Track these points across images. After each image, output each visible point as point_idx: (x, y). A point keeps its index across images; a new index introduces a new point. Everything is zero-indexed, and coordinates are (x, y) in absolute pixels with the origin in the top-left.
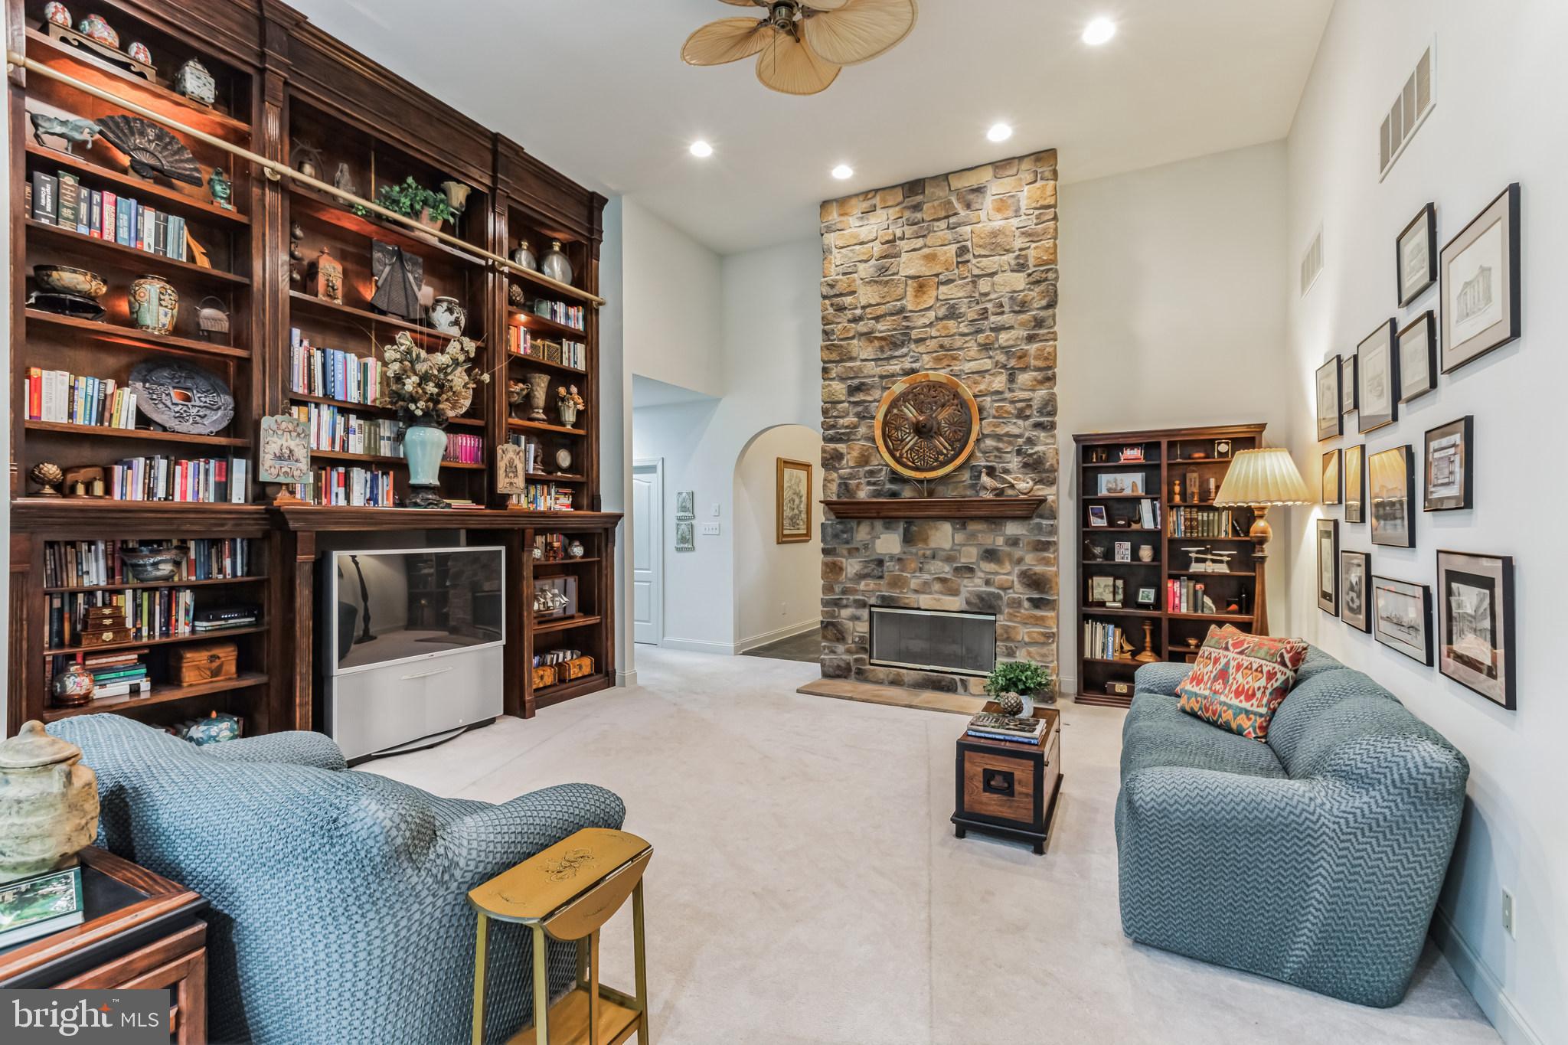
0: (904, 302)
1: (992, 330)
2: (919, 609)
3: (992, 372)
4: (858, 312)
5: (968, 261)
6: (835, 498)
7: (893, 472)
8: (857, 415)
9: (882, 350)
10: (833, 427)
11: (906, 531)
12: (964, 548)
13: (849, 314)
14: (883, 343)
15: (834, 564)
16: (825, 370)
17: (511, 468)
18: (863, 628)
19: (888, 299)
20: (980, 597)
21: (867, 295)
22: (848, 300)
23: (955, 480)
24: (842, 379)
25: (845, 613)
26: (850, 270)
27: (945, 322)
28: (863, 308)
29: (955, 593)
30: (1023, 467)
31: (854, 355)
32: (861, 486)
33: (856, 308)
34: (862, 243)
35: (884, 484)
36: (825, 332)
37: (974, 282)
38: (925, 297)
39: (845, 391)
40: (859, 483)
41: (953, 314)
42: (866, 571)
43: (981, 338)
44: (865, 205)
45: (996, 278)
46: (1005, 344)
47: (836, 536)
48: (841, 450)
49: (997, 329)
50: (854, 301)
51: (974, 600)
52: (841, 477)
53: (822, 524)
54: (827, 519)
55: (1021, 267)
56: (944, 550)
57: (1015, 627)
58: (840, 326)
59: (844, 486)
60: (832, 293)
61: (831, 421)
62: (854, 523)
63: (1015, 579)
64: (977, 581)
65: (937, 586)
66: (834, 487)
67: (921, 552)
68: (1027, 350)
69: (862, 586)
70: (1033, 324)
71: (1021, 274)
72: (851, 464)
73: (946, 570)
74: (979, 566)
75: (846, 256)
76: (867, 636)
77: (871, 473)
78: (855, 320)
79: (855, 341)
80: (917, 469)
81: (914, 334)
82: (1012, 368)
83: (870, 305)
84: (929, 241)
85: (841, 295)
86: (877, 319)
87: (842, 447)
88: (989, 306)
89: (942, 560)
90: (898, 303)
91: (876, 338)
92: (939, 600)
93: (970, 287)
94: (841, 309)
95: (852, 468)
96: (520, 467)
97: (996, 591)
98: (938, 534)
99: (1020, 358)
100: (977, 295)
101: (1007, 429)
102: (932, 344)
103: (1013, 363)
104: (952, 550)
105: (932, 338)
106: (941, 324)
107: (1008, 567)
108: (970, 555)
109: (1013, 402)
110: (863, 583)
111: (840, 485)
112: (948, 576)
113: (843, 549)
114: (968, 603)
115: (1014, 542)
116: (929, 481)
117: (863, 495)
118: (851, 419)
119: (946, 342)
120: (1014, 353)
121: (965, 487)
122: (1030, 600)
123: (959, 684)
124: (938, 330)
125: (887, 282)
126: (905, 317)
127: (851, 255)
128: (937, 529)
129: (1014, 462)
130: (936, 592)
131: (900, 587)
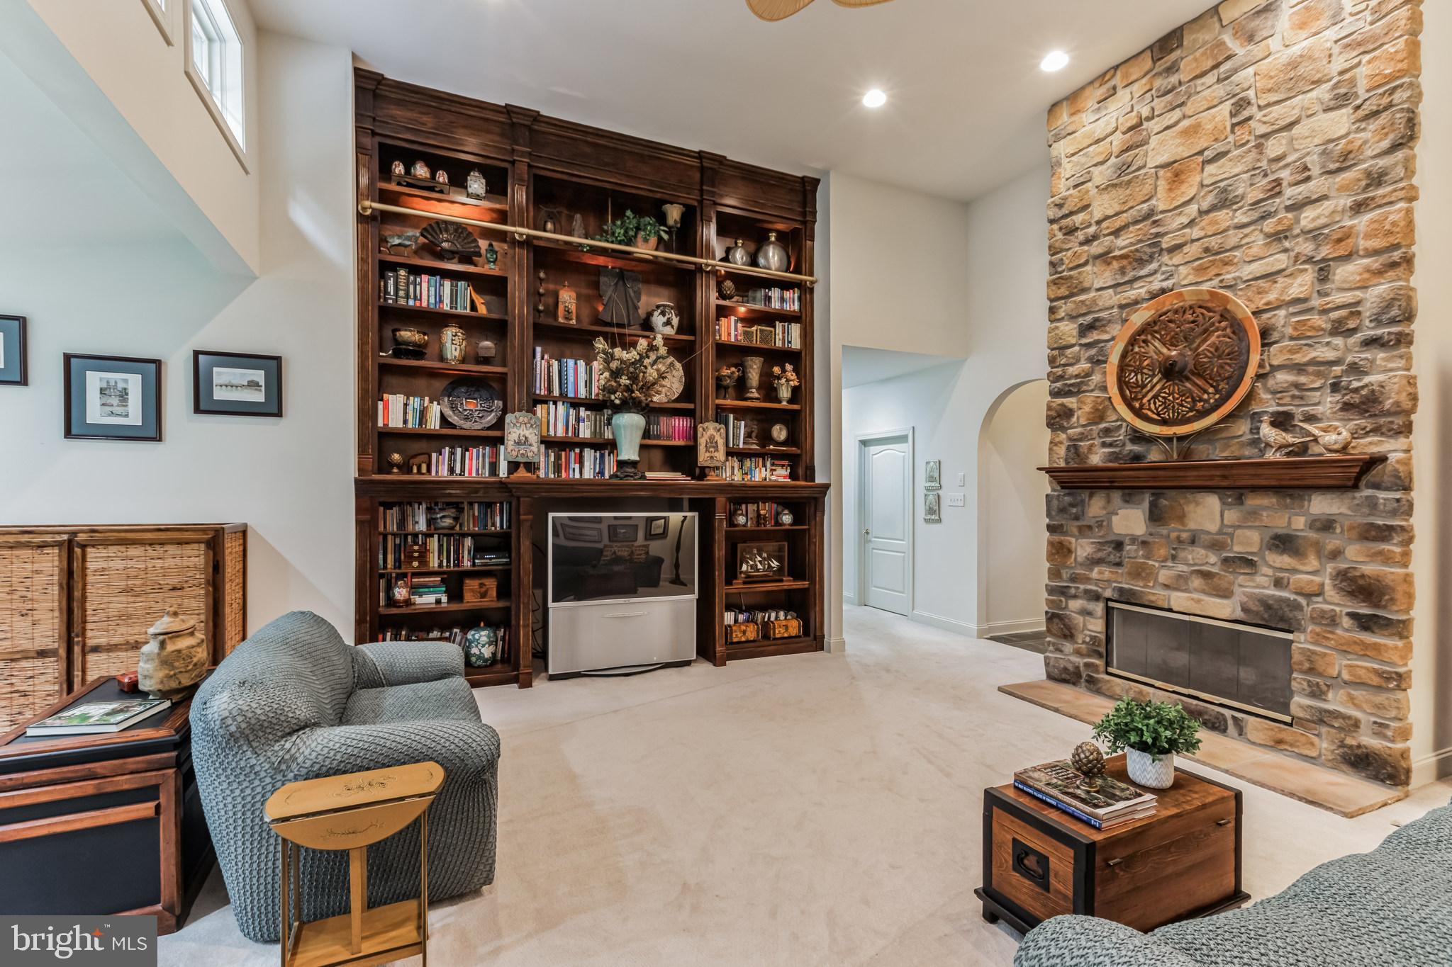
0: (1153, 202)
1: (1288, 209)
2: (1170, 610)
3: (1287, 272)
4: (1092, 230)
5: (1249, 118)
6: (1062, 464)
7: (1135, 430)
8: (1090, 359)
9: (1122, 271)
10: (1061, 377)
11: (1153, 505)
12: (1238, 532)
13: (1080, 236)
14: (1125, 262)
15: (1061, 543)
16: (1052, 310)
17: (712, 444)
18: (1096, 626)
19: (1130, 204)
20: (1265, 603)
21: (1103, 206)
22: (1078, 219)
23: (1223, 435)
24: (1072, 318)
25: (1075, 605)
26: (1082, 180)
27: (1212, 215)
28: (1099, 222)
29: (1226, 594)
30: (1342, 409)
31: (1086, 284)
32: (1094, 449)
33: (1089, 225)
34: (1098, 141)
35: (1124, 445)
36: (1052, 264)
37: (1259, 147)
38: (1184, 188)
39: (1075, 333)
40: (1092, 445)
41: (1225, 201)
42: (1100, 555)
43: (1269, 225)
44: (1100, 92)
45: (1296, 130)
46: (1311, 226)
47: (1062, 510)
48: (1070, 406)
49: (1296, 207)
50: (1087, 217)
51: (1254, 607)
52: (1070, 439)
53: (1047, 496)
54: (1053, 490)
55: (1341, 100)
56: (1208, 533)
57: (1325, 655)
58: (1070, 253)
59: (1074, 449)
60: (1060, 214)
61: (1059, 371)
62: (1085, 495)
63: (1327, 581)
64: (1260, 579)
65: (1196, 582)
66: (1062, 451)
67: (1174, 535)
68: (1351, 227)
69: (1095, 574)
70: (1364, 183)
71: (1344, 111)
72: (1083, 421)
73: (1212, 560)
74: (1263, 558)
75: (1077, 164)
76: (1103, 637)
77: (1107, 431)
78: (1088, 241)
79: (1088, 268)
80: (1164, 422)
81: (1166, 242)
82: (1324, 260)
83: (1107, 218)
84: (1188, 109)
85: (1071, 213)
86: (1116, 233)
87: (1071, 402)
88: (1285, 174)
89: (1205, 547)
90: (1145, 206)
91: (1114, 257)
92: (1199, 601)
93: (1253, 155)
94: (1071, 231)
95: (1083, 426)
96: (721, 442)
97: (1292, 597)
98: (1200, 510)
99: (1340, 241)
100: (1264, 164)
101: (1313, 354)
102: (1193, 250)
103: (1325, 251)
104: (1220, 532)
105: (1193, 241)
106: (1207, 218)
107: (1313, 562)
108: (1248, 541)
109: (1324, 312)
110: (1096, 570)
111: (1068, 448)
112: (1214, 570)
113: (1073, 527)
114: (1245, 609)
115: (1327, 525)
116: (1181, 439)
117: (1096, 459)
118: (1084, 366)
119: (1214, 242)
120: (1327, 236)
121: (1242, 445)
122: (1352, 615)
123: (1230, 722)
124: (1203, 229)
125: (1129, 182)
126: (1155, 222)
127: (1083, 160)
128: (1197, 504)
129: (1327, 403)
130: (1196, 590)
131: (1144, 579)
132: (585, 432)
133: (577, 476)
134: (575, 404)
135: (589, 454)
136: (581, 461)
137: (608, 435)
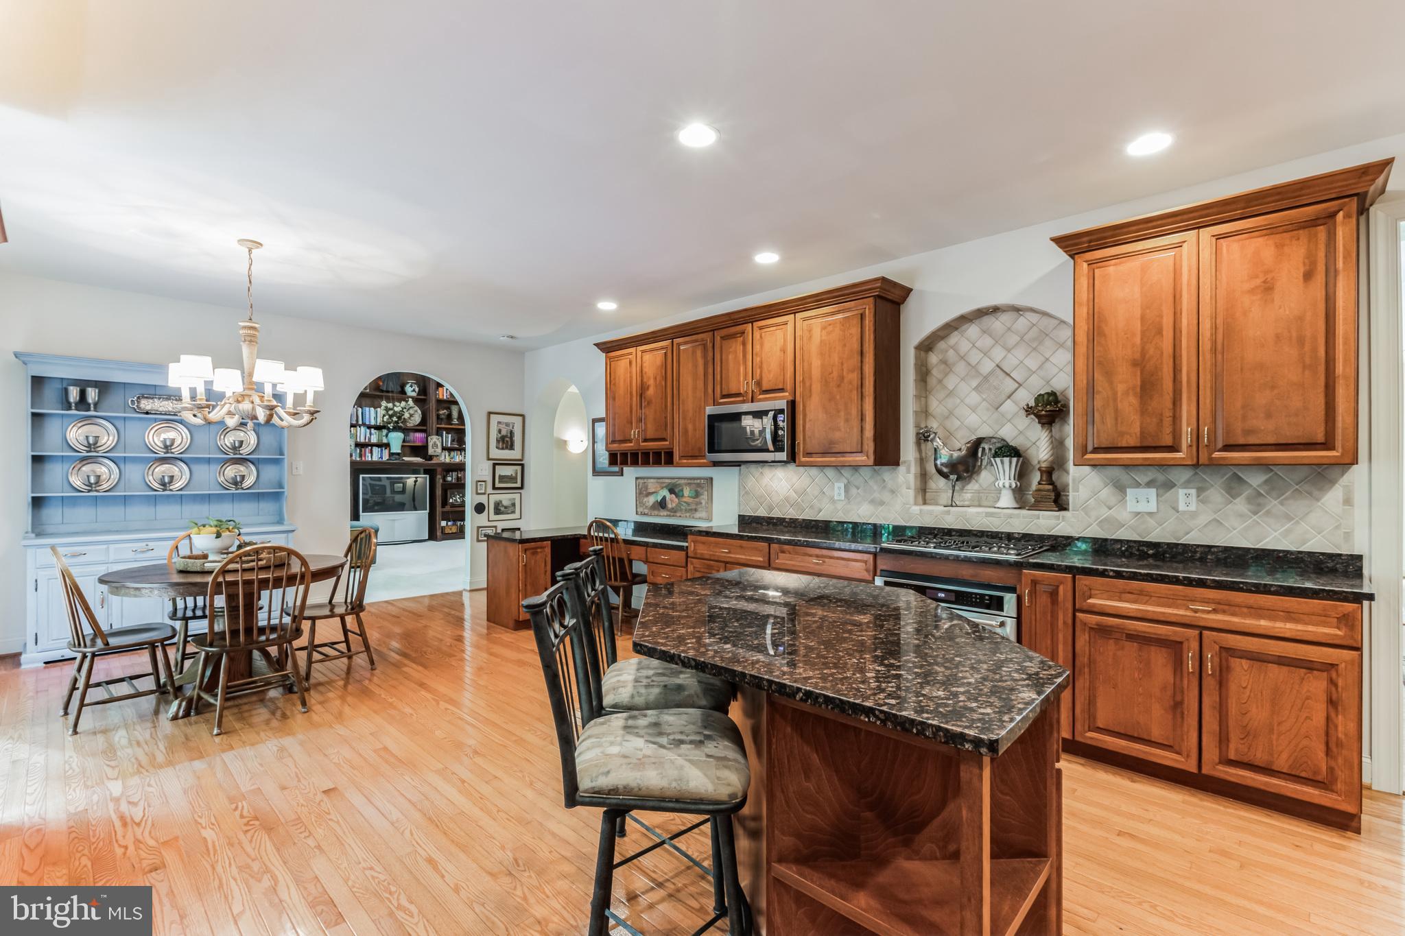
17: (435, 445)
96: (439, 445)
132: (374, 440)
133: (370, 459)
134: (369, 427)
135: (375, 450)
136: (371, 452)
137: (385, 441)
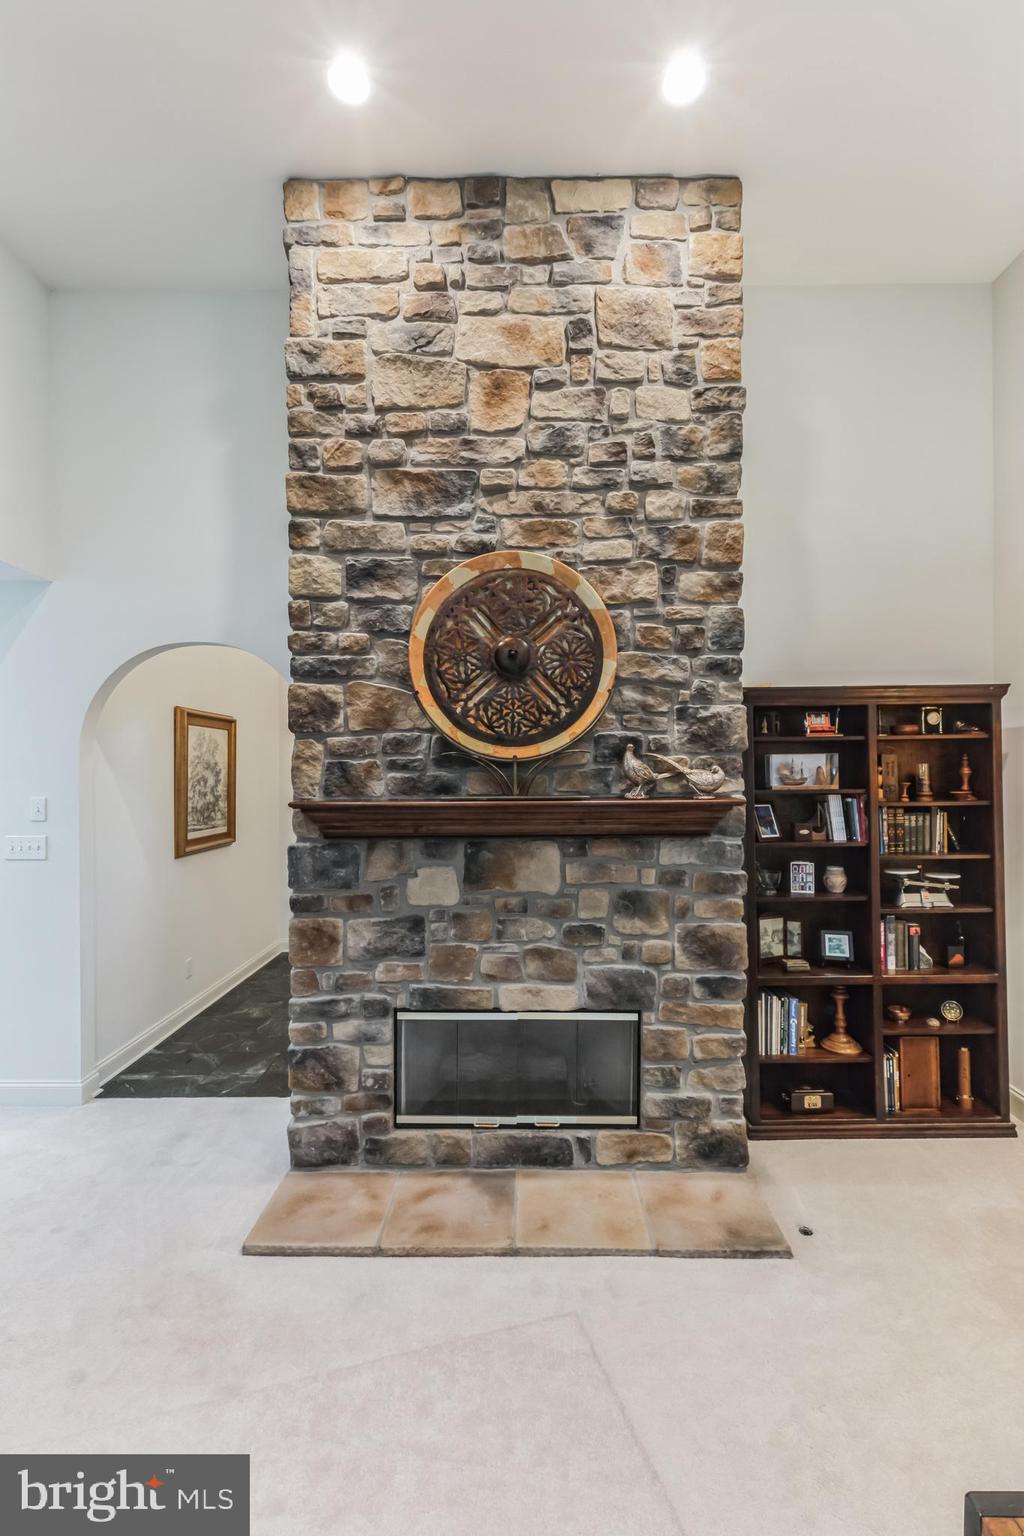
0: (463, 411)
1: (633, 485)
2: (497, 1010)
3: (635, 563)
4: (370, 418)
5: (589, 351)
6: (318, 797)
7: (445, 743)
8: (367, 626)
9: (419, 500)
10: (315, 648)
11: (470, 859)
12: (584, 893)
13: (349, 421)
14: (423, 488)
15: (319, 930)
16: (295, 530)
18: (380, 1058)
19: (431, 401)
20: (613, 981)
21: (386, 385)
22: (346, 391)
23: (564, 763)
24: (333, 551)
25: (343, 1030)
26: (350, 329)
27: (544, 461)
28: (380, 410)
29: (566, 977)
30: (690, 741)
31: (360, 503)
32: (376, 772)
33: (363, 410)
34: (376, 280)
35: (424, 769)
36: (293, 448)
37: (599, 393)
38: (506, 408)
39: (339, 577)
40: (373, 766)
41: (560, 448)
42: (387, 942)
43: (614, 498)
44: (383, 204)
45: (639, 391)
46: (657, 515)
47: (321, 874)
48: (334, 698)
49: (644, 486)
50: (360, 395)
51: (603, 988)
52: (331, 752)
53: (291, 850)
54: (301, 839)
55: (682, 379)
56: (545, 896)
57: (678, 1033)
58: (328, 442)
59: (341, 773)
60: (312, 369)
61: (311, 636)
62: (360, 848)
63: (677, 945)
64: (610, 952)
65: (532, 966)
66: (316, 772)
67: (500, 902)
68: (696, 530)
69: (379, 972)
70: (705, 484)
71: (683, 392)
72: (354, 725)
73: (549, 934)
74: (610, 924)
75: (341, 300)
76: (390, 1071)
77: (398, 745)
78: (364, 434)
79: (362, 478)
80: (499, 740)
81: (486, 477)
82: (670, 560)
83: (395, 408)
84: (514, 299)
85: (331, 377)
86: (410, 437)
87: (334, 691)
88: (629, 440)
89: (542, 916)
90: (453, 413)
91: (407, 474)
92: (537, 993)
93: (592, 400)
94: (331, 407)
95: (354, 733)
97: (643, 969)
98: (533, 865)
99: (683, 542)
100: (605, 418)
101: (661, 671)
102: (521, 501)
103: (670, 551)
104: (560, 894)
105: (520, 488)
106: (537, 464)
107: (664, 924)
108: (594, 906)
109: (670, 622)
110: (381, 967)
111: (329, 768)
112: (554, 946)
113: (336, 899)
114: (592, 994)
115: (673, 878)
116: (523, 764)
117: (380, 789)
118: (352, 635)
119: (549, 498)
120: (672, 532)
121: (585, 777)
122: (703, 982)
123: (575, 1148)
124: (532, 476)
125: (430, 367)
126: (466, 442)
127: (352, 299)
128: (532, 856)
129: (674, 733)
130: (530, 977)
131: (457, 971)
